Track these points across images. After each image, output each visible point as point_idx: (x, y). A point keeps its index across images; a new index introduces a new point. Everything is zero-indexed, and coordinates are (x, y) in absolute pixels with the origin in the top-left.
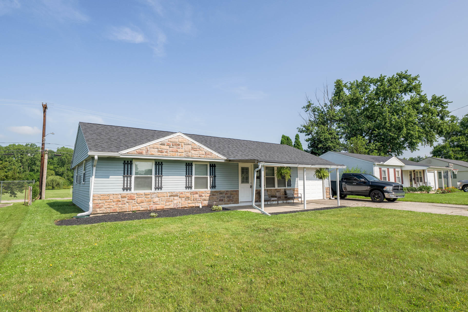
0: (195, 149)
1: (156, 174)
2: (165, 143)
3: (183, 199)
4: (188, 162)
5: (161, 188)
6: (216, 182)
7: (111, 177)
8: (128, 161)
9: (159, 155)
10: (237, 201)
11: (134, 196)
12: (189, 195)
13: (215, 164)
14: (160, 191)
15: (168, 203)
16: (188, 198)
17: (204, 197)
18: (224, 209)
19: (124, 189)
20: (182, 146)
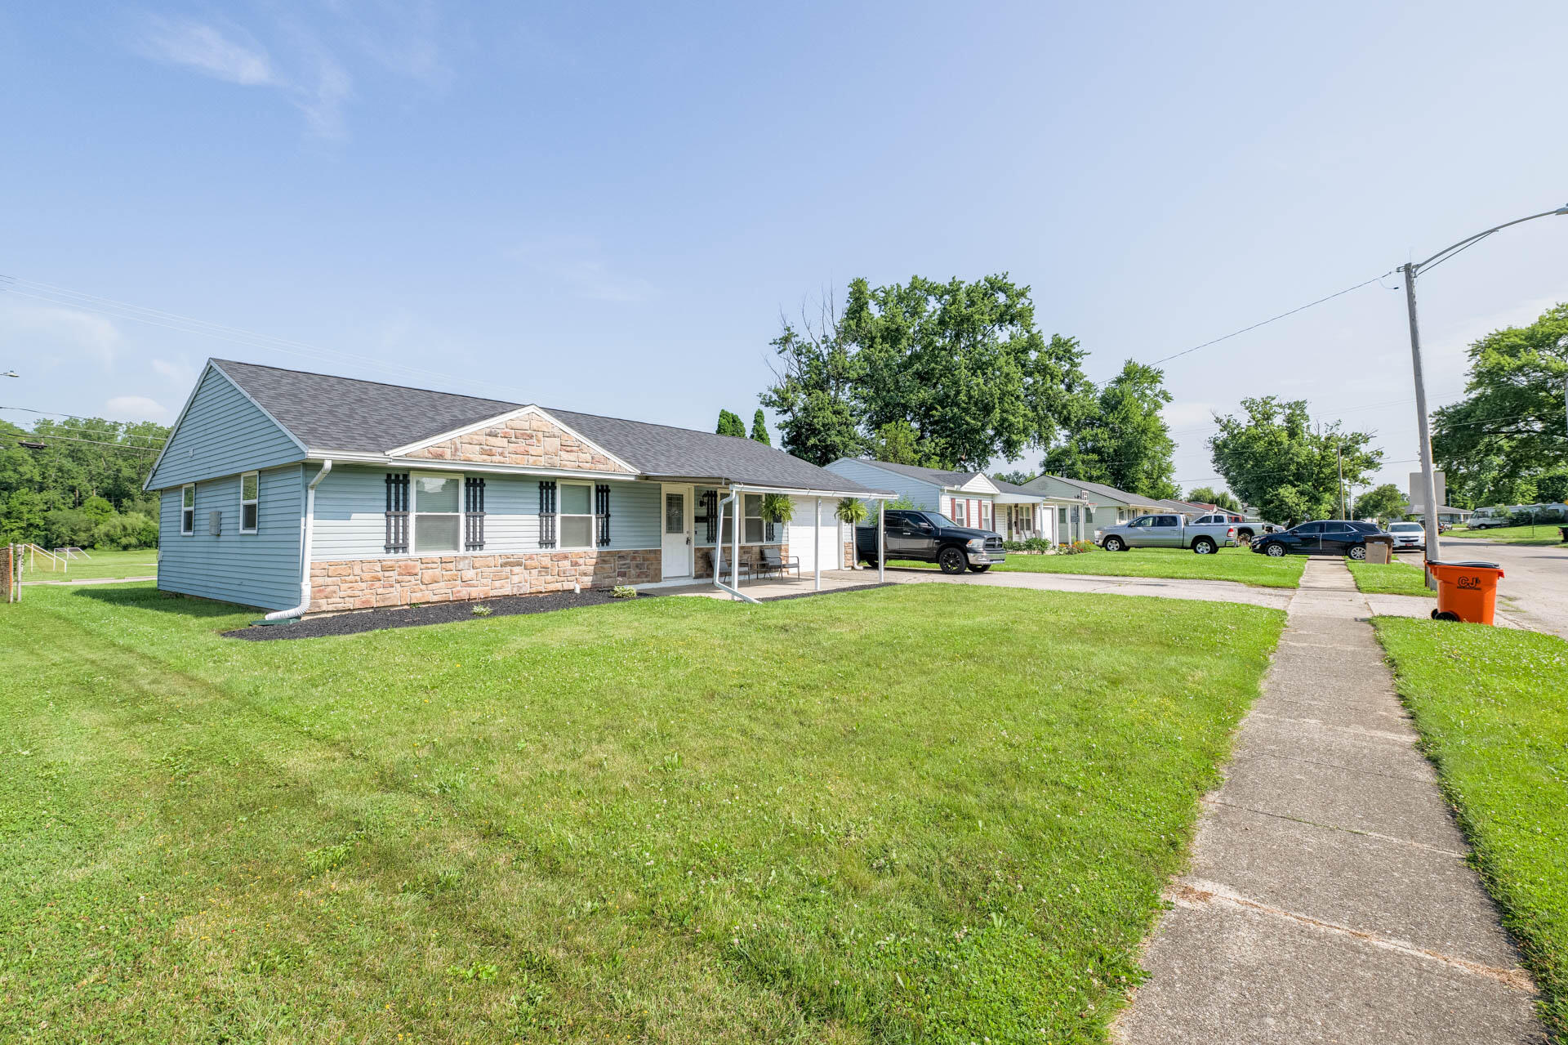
0: (569, 449)
1: (468, 509)
2: (498, 431)
3: (535, 572)
4: (544, 480)
5: (481, 547)
6: (610, 529)
7: (354, 516)
8: (397, 476)
9: (484, 461)
10: (657, 577)
11: (415, 566)
12: (547, 562)
13: (607, 486)
14: (478, 552)
15: (497, 584)
16: (545, 569)
17: (583, 567)
18: (641, 594)
19: (388, 549)
20: (538, 441)
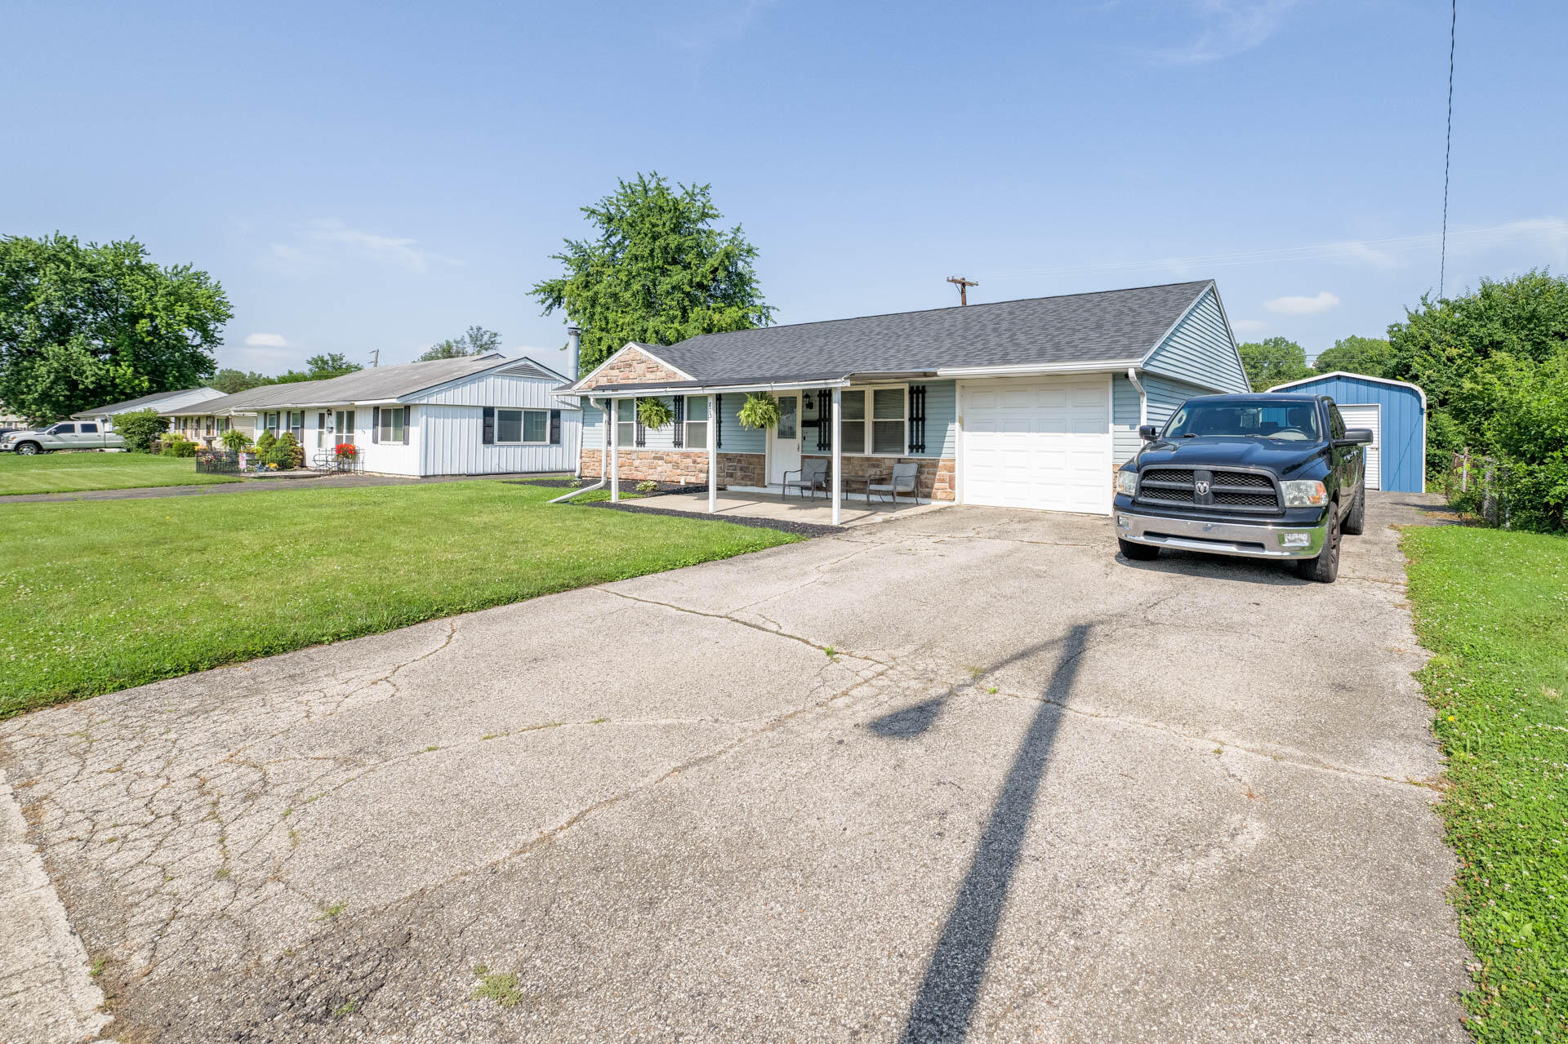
0: (651, 370)
3: (671, 464)
5: (645, 443)
7: (595, 424)
10: (760, 481)
12: (676, 458)
14: (644, 448)
16: (676, 465)
17: (700, 464)
20: (634, 367)
